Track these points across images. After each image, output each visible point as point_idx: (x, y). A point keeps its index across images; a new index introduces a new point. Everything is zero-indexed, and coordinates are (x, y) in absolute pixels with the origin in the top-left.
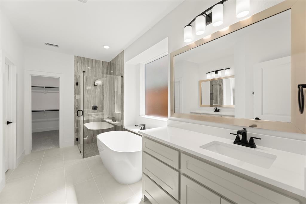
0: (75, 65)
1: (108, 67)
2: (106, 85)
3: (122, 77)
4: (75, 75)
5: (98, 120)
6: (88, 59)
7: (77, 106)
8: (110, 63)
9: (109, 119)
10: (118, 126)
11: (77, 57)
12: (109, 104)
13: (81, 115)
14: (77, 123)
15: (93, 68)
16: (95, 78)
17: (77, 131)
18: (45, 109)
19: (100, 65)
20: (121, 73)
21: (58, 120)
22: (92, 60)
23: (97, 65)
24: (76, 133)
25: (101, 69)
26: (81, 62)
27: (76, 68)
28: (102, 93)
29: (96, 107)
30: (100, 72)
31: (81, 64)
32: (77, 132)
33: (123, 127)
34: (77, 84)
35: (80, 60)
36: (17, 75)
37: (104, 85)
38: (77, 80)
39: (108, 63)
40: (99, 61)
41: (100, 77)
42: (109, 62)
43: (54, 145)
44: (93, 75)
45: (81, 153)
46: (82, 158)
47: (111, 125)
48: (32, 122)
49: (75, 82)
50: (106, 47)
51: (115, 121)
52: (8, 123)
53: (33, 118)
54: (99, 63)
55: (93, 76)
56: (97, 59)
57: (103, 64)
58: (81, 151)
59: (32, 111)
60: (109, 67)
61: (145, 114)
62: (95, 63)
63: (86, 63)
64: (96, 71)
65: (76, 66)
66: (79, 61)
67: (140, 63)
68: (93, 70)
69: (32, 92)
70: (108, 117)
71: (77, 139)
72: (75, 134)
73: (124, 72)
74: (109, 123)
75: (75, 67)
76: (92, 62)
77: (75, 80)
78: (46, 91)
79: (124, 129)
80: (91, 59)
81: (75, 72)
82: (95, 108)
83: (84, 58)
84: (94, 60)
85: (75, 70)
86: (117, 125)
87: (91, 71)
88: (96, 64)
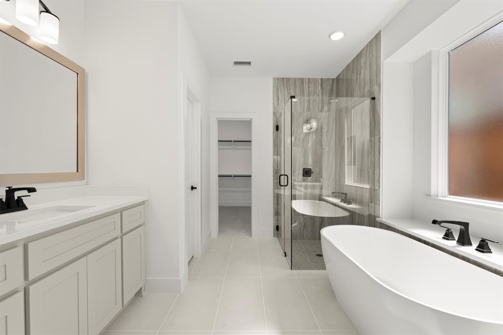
0: (273, 95)
1: (332, 90)
2: (328, 125)
3: (373, 99)
4: (274, 113)
5: (313, 197)
6: (295, 79)
7: (277, 167)
8: (338, 79)
9: (335, 197)
10: (359, 214)
11: (278, 78)
12: (334, 166)
13: (286, 184)
14: (277, 198)
15: (304, 96)
16: (308, 114)
17: (277, 213)
18: (233, 173)
19: (316, 87)
20: (370, 91)
21: (250, 191)
22: (302, 80)
23: (310, 89)
24: (276, 217)
25: (319, 96)
26: (283, 87)
27: (276, 99)
28: (319, 143)
29: (309, 171)
30: (317, 101)
31: (283, 92)
32: (277, 215)
33: (378, 219)
34: (277, 128)
35: (282, 83)
36: (201, 121)
37: (324, 127)
38: (277, 121)
39: (333, 79)
40: (315, 80)
41: (317, 111)
42: (335, 77)
43: (244, 231)
44: (304, 109)
45: (285, 256)
46: (290, 268)
47: (341, 210)
48: (219, 191)
49: (274, 126)
50: (337, 36)
51: (349, 203)
52: (193, 188)
53: (220, 185)
54: (314, 85)
55: (304, 111)
56: (311, 77)
57: (322, 85)
58: (285, 253)
59: (219, 176)
60: (334, 89)
61: (447, 193)
62: (307, 86)
63: (292, 87)
64: (309, 101)
65: (275, 95)
66: (280, 86)
67: (431, 52)
68: (304, 100)
69: (219, 149)
70: (333, 193)
71: (277, 228)
72: (274, 218)
73: (379, 86)
74: (335, 205)
75: (274, 98)
76: (303, 84)
77: (274, 122)
78: (235, 147)
79: (379, 225)
80: (300, 78)
81: (274, 108)
82: (307, 173)
83: (288, 79)
84: (306, 78)
85: (274, 104)
86: (357, 212)
87: (301, 102)
88: (309, 87)
